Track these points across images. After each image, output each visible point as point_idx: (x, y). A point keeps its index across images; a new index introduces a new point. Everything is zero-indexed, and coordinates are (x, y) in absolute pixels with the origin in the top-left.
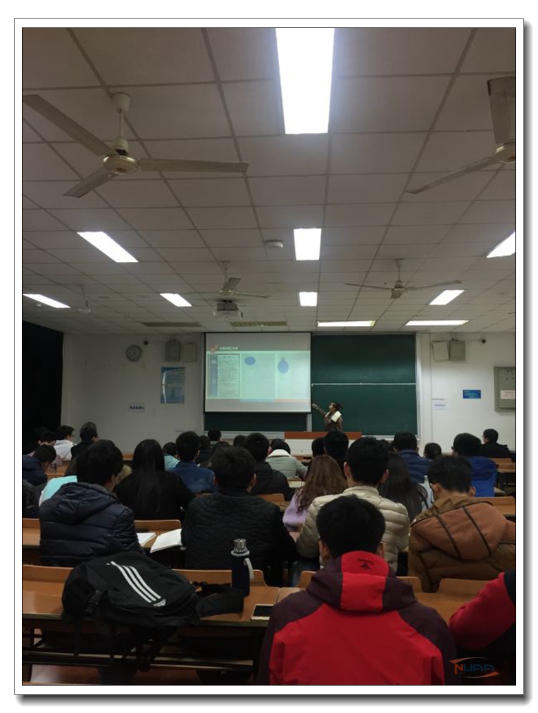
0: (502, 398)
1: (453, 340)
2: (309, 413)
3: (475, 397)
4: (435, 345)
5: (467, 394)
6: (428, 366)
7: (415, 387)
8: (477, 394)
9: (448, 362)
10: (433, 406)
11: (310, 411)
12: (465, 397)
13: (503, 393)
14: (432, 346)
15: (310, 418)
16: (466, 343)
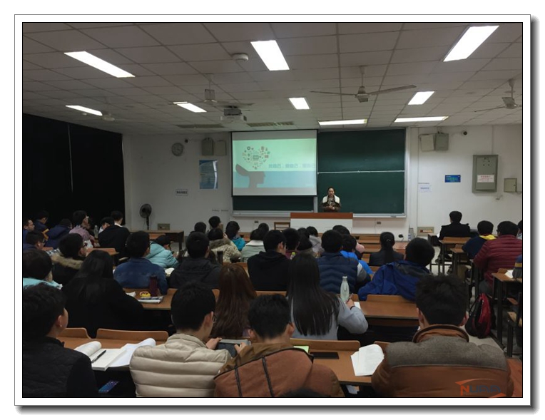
0: (479, 181)
1: (439, 133)
2: (315, 196)
3: (456, 181)
4: (423, 137)
5: (448, 179)
6: (416, 155)
7: (404, 173)
8: (457, 178)
9: (435, 152)
10: (419, 188)
11: (316, 194)
12: (446, 181)
13: (479, 177)
14: (420, 138)
15: (316, 200)
16: (450, 135)
